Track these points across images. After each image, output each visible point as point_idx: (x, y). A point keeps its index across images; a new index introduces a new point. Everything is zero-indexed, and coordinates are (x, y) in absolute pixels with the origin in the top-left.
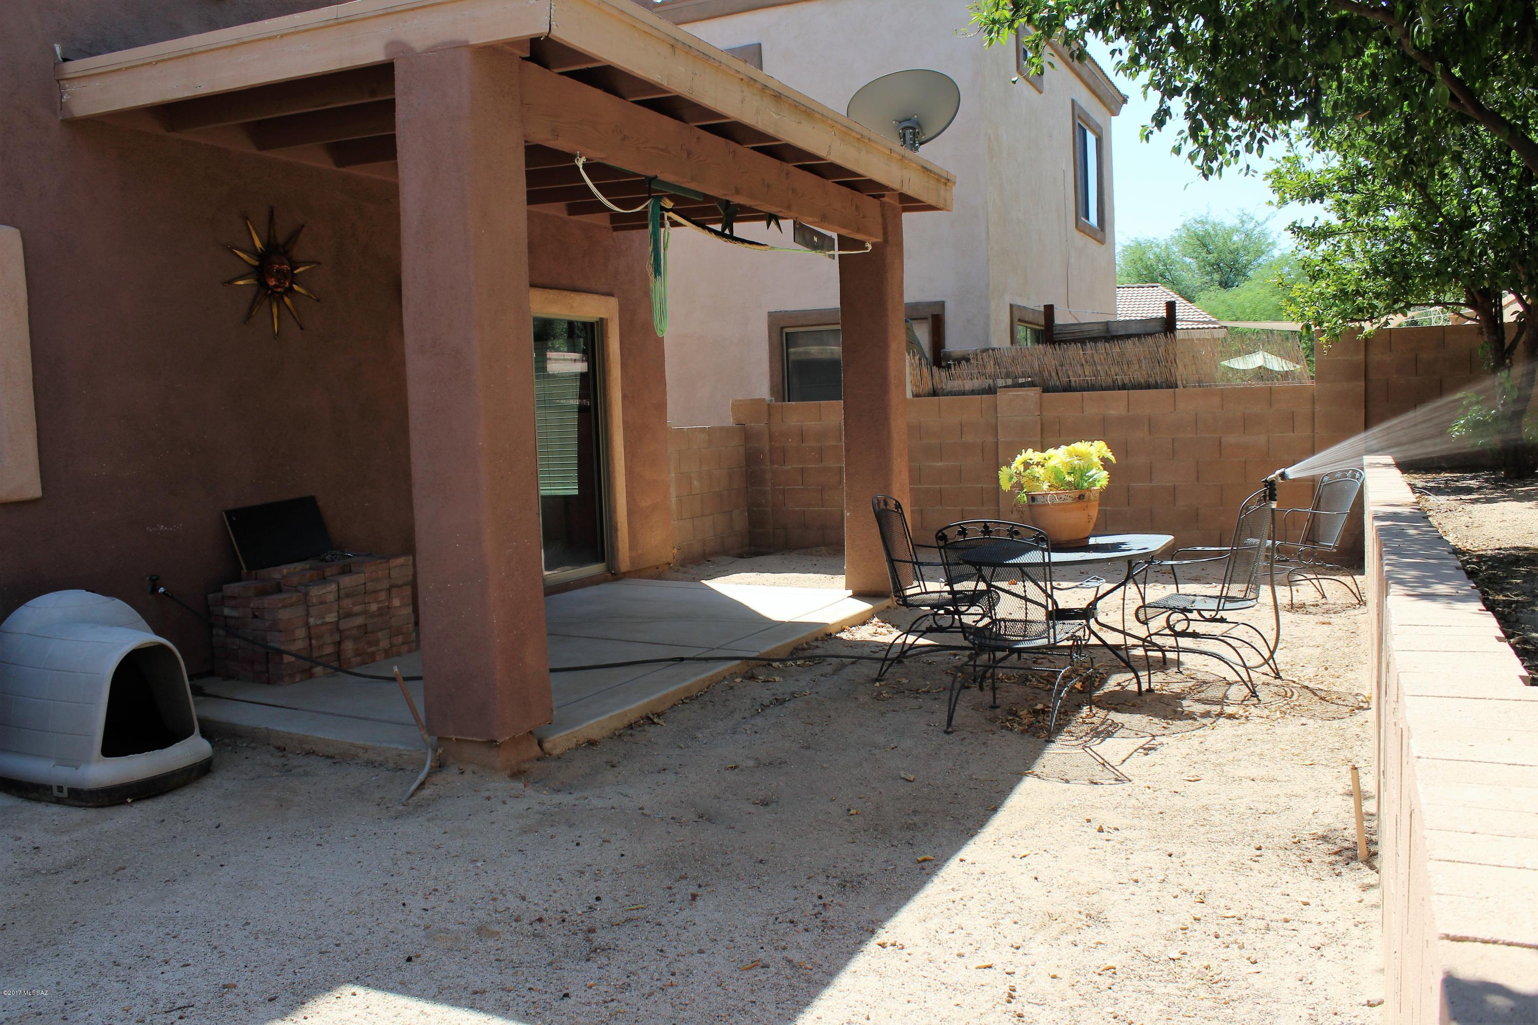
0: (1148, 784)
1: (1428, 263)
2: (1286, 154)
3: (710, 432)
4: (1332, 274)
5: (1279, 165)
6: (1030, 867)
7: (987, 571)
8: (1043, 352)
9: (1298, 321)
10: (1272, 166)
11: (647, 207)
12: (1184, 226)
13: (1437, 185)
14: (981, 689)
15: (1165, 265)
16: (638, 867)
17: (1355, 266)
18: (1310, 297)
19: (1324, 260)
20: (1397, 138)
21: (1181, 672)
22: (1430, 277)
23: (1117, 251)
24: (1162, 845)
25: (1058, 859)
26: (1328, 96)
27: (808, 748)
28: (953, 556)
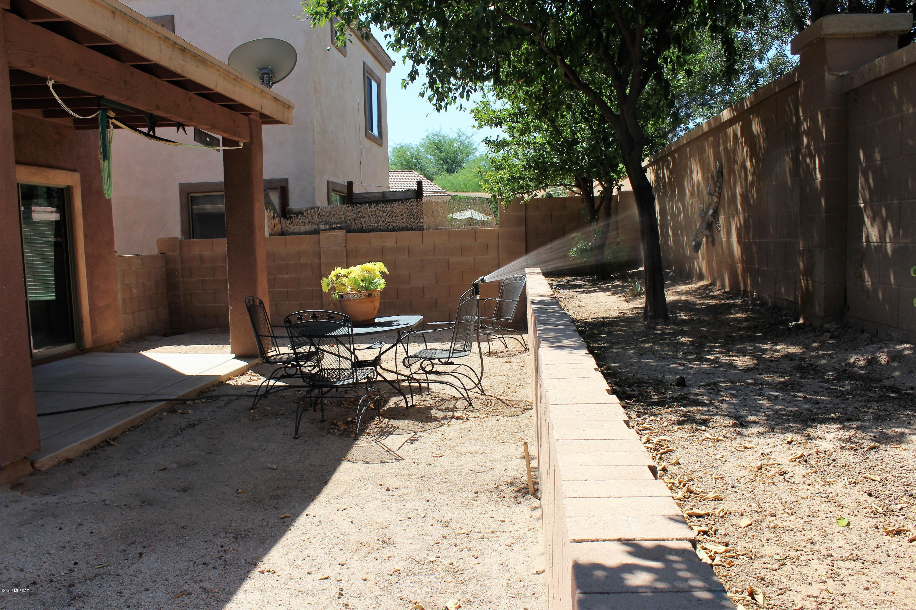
0: (414, 460)
1: (556, 163)
2: (482, 100)
3: (143, 258)
4: (507, 167)
5: (478, 105)
6: (348, 516)
7: (315, 340)
8: (346, 209)
9: (489, 193)
10: (474, 106)
11: (97, 115)
12: (427, 137)
13: (560, 121)
14: (315, 411)
15: (416, 159)
16: (103, 539)
17: (519, 163)
18: (495, 180)
19: (503, 159)
20: (539, 95)
21: (430, 394)
22: (557, 170)
23: (389, 150)
24: (423, 496)
25: (364, 509)
26: (503, 69)
27: (210, 453)
28: (295, 332)
